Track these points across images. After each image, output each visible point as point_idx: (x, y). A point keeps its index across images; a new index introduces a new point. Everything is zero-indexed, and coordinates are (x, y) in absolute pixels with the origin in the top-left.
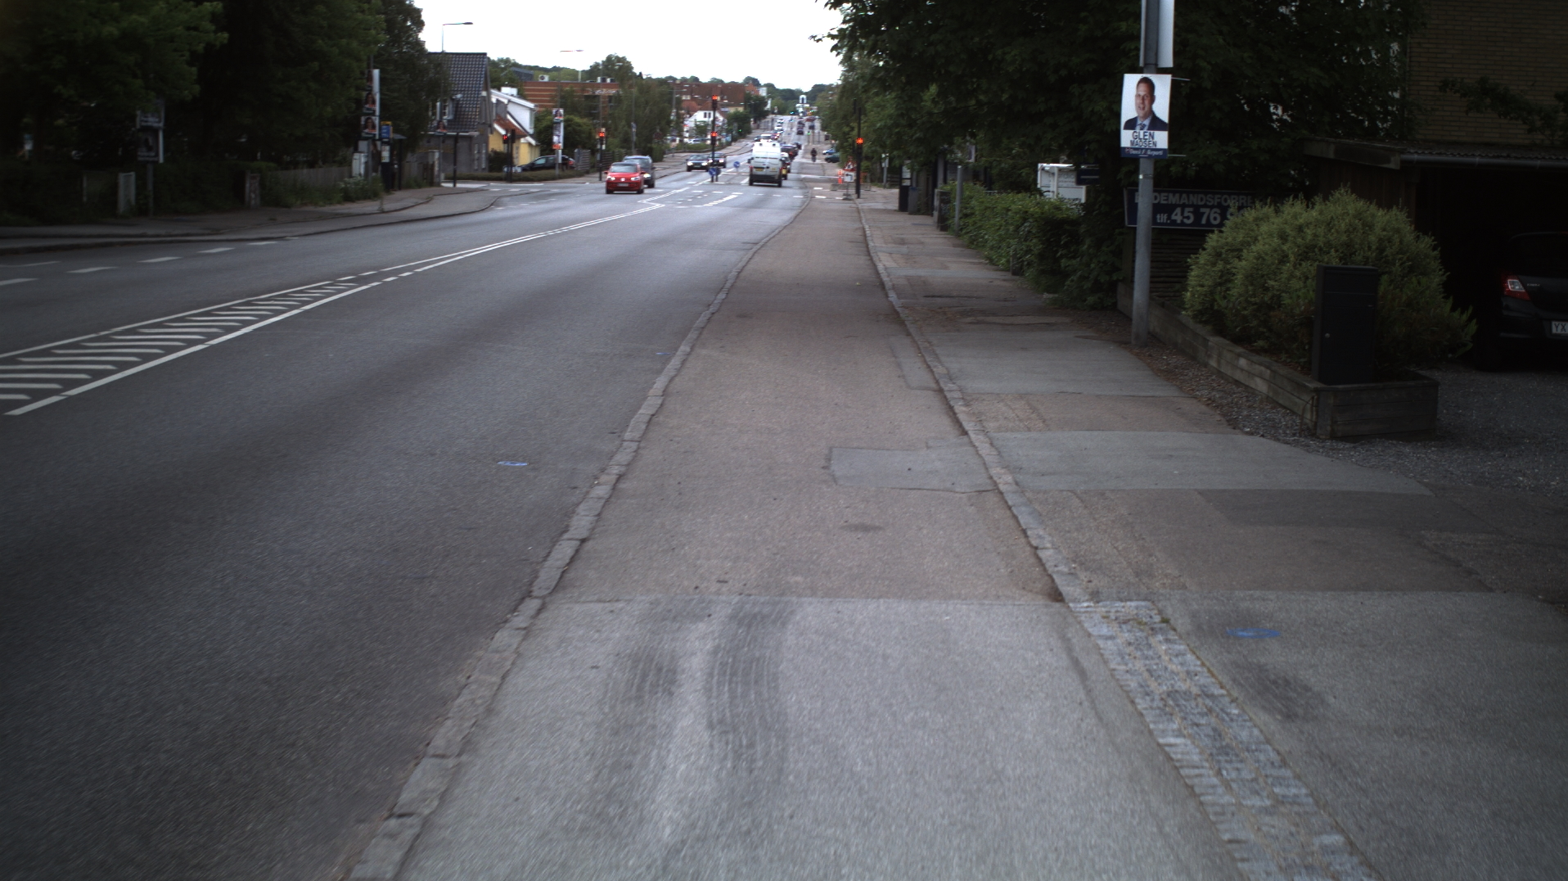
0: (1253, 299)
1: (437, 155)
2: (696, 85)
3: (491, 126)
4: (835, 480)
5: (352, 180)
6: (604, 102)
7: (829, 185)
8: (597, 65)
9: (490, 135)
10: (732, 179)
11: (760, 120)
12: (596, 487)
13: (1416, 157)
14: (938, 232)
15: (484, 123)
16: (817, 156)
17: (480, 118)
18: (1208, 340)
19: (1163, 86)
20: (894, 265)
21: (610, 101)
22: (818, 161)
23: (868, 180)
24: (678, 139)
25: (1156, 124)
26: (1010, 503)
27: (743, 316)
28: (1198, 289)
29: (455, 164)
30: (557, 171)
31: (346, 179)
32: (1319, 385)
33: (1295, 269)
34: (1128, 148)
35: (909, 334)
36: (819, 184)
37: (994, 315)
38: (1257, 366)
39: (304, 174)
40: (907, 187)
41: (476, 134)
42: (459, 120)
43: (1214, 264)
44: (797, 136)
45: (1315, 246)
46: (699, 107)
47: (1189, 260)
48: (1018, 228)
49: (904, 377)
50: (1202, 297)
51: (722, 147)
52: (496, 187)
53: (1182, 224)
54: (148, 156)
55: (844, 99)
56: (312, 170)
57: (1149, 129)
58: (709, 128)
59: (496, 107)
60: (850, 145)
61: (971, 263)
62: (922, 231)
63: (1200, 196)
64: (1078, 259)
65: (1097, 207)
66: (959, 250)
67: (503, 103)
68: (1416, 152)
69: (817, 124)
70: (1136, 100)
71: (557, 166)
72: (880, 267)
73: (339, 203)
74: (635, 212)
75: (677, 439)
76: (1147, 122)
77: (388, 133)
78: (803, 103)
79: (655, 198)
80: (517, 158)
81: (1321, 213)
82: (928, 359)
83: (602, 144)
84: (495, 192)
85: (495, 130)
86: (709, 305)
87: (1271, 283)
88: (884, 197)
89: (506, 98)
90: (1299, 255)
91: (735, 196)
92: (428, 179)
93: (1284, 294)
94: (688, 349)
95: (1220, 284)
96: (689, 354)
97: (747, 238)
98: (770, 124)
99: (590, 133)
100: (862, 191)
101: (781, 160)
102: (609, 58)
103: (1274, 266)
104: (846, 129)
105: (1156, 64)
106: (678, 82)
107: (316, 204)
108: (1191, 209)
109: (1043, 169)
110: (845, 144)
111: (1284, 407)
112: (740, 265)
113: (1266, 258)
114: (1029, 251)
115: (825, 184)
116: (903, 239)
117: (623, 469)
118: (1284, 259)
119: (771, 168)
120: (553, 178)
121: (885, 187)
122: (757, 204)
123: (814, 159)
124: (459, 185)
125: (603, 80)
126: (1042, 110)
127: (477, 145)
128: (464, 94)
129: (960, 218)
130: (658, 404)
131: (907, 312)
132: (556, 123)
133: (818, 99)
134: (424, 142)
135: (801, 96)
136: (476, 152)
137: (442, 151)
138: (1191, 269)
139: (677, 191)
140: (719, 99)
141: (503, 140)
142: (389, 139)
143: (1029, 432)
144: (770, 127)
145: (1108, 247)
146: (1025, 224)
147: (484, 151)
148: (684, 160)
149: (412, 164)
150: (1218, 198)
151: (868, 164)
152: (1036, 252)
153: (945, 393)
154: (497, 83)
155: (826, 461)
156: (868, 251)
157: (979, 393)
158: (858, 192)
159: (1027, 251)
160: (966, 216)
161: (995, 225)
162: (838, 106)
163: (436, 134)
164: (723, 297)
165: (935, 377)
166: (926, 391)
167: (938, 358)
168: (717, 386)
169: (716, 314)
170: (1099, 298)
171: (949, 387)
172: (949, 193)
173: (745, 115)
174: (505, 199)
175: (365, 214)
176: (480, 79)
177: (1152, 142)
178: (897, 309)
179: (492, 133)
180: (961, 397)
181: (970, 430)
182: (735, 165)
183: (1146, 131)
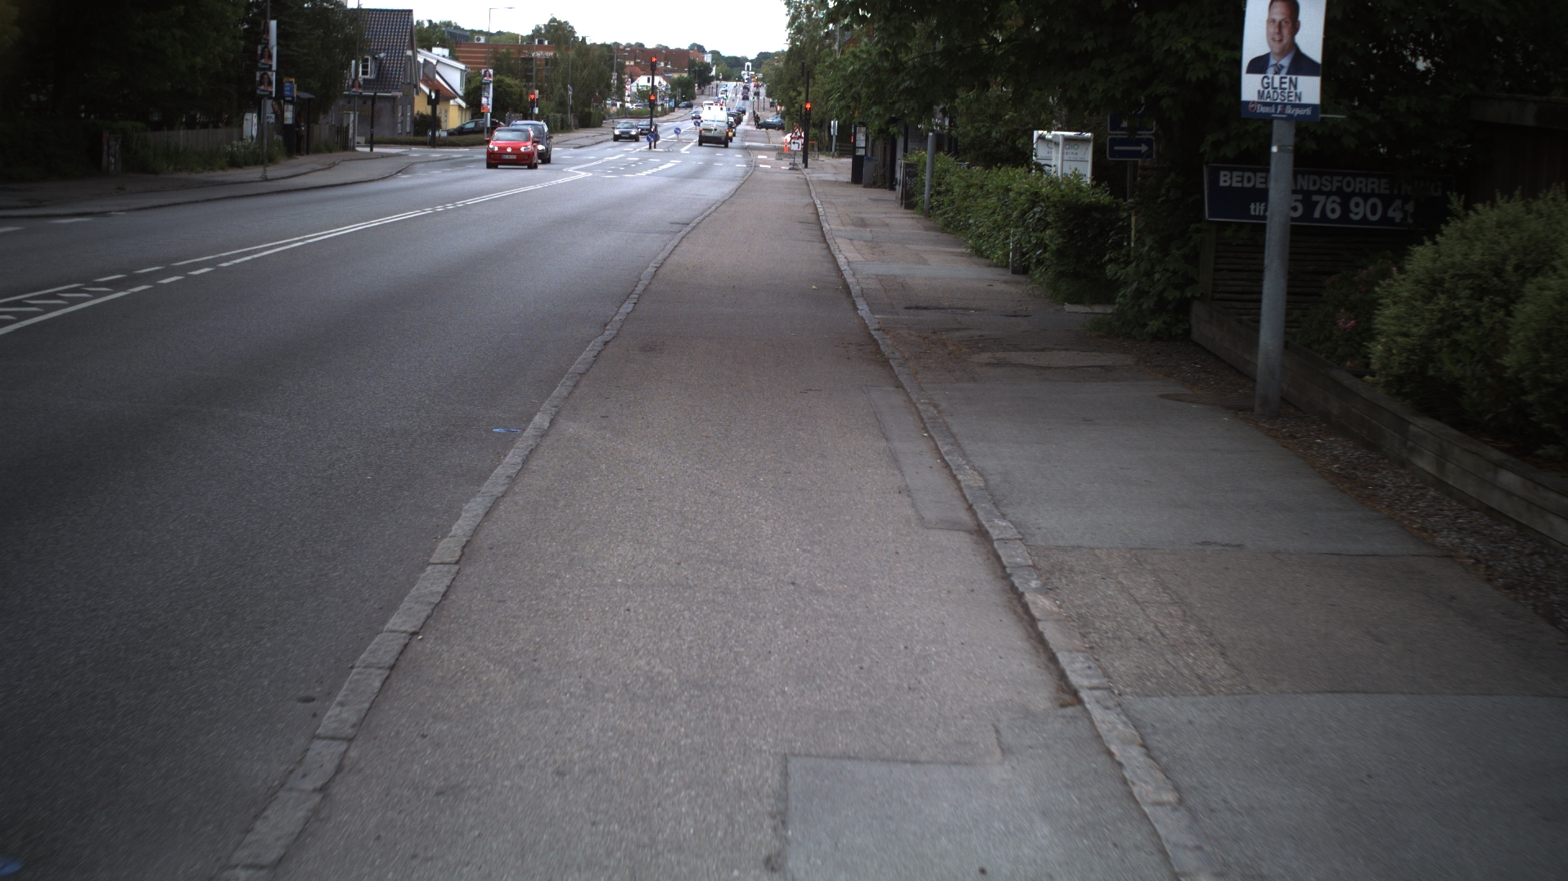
1: (349, 118)
2: (640, 50)
3: (416, 86)
5: (240, 144)
6: (539, 65)
7: (775, 153)
8: (539, 29)
9: (415, 96)
10: (671, 146)
11: (704, 86)
14: (902, 210)
15: (409, 84)
16: (761, 123)
17: (405, 78)
18: (1409, 423)
20: (858, 257)
21: (547, 64)
23: (816, 149)
24: (619, 103)
25: (1301, 65)
27: (648, 348)
28: (1399, 339)
29: (372, 127)
31: (235, 142)
34: (1253, 102)
35: (899, 386)
36: (763, 152)
37: (1017, 348)
39: (181, 137)
40: (862, 157)
41: (399, 94)
42: (383, 78)
43: (1428, 299)
44: (742, 102)
46: (643, 72)
48: (1024, 213)
49: (908, 491)
50: (1405, 355)
51: (665, 113)
52: (416, 152)
55: (791, 63)
56: (190, 131)
57: (1288, 73)
58: (651, 93)
59: (424, 67)
60: (797, 111)
61: (953, 253)
62: (884, 208)
63: (1313, 177)
64: (1134, 265)
65: (1163, 191)
66: (933, 234)
67: (432, 63)
69: (763, 91)
71: (486, 130)
72: (841, 260)
73: (222, 168)
74: (560, 181)
75: (439, 729)
76: (1285, 62)
77: (291, 90)
78: (748, 70)
79: (583, 166)
80: (446, 121)
82: (943, 447)
83: (533, 107)
84: (413, 157)
85: (421, 88)
86: (606, 325)
88: (833, 168)
89: (435, 59)
91: (673, 164)
92: (343, 144)
94: (547, 424)
95: (1439, 333)
96: (542, 436)
97: (676, 217)
98: (715, 90)
99: (521, 95)
100: (809, 160)
101: (727, 123)
102: (552, 23)
104: (793, 94)
106: (621, 47)
107: (192, 170)
109: (1041, 138)
110: (792, 110)
112: (660, 257)
114: (1041, 244)
115: (767, 152)
116: (862, 220)
119: (718, 130)
121: (833, 156)
122: (697, 174)
123: (758, 126)
124: (375, 150)
125: (541, 42)
126: (1090, 49)
127: (400, 106)
128: (388, 53)
129: (932, 196)
130: (438, 593)
131: (889, 342)
132: (485, 84)
133: (763, 66)
134: (341, 102)
135: (747, 64)
136: (400, 115)
137: (357, 113)
138: (1381, 305)
139: (611, 158)
140: (662, 64)
141: (430, 101)
142: (293, 98)
143: (1211, 697)
144: (714, 94)
145: (1179, 249)
146: (1035, 209)
147: (409, 114)
148: (614, 128)
149: (323, 128)
150: (1336, 178)
151: (817, 131)
152: (1053, 247)
153: (996, 545)
154: (426, 43)
155: (775, 829)
156: (824, 236)
157: (1058, 547)
158: (805, 161)
159: (1036, 244)
160: (939, 193)
161: (986, 207)
162: (784, 71)
163: (351, 93)
164: (629, 310)
165: (964, 496)
166: (956, 533)
167: (959, 446)
168: (572, 526)
169: (611, 344)
170: (1164, 323)
171: (998, 528)
172: (916, 165)
173: (689, 81)
174: (419, 166)
175: (242, 182)
176: (405, 39)
177: (1293, 94)
178: (873, 332)
179: (417, 94)
180: (1030, 563)
181: (1082, 687)
182: (676, 132)
183: (1284, 75)
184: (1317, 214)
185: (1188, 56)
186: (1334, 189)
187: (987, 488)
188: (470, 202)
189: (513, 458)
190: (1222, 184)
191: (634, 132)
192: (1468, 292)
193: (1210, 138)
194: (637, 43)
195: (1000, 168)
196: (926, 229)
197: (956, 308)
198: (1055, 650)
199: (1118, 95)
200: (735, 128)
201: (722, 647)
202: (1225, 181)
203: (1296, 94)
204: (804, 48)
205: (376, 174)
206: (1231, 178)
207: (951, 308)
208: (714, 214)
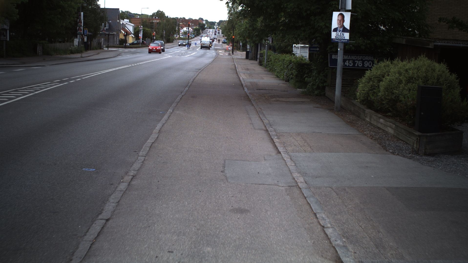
0: (387, 97)
1: (102, 40)
2: (184, 20)
3: (120, 31)
4: (227, 178)
5: (73, 47)
6: (155, 24)
7: (224, 50)
8: (154, 13)
9: (120, 34)
11: (203, 30)
12: (122, 184)
13: (439, 44)
14: (259, 66)
15: (118, 30)
16: (220, 42)
17: (117, 28)
18: (365, 111)
19: (348, 16)
20: (245, 78)
21: (157, 24)
22: (220, 43)
23: (236, 49)
24: (178, 36)
25: (345, 30)
26: (305, 195)
27: (193, 97)
28: (362, 91)
29: (108, 43)
30: (140, 45)
31: (72, 47)
32: (420, 134)
33: (405, 86)
34: (334, 39)
35: (253, 105)
37: (282, 97)
38: (389, 123)
39: (58, 45)
40: (248, 51)
41: (115, 33)
42: (111, 28)
43: (369, 83)
44: (214, 35)
45: (413, 78)
46: (185, 26)
47: (358, 81)
48: (288, 66)
49: (252, 124)
50: (364, 95)
51: (192, 38)
52: (121, 50)
53: (349, 66)
54: (4, 38)
55: (229, 24)
56: (60, 44)
57: (342, 32)
58: (188, 33)
59: (122, 25)
60: (230, 38)
62: (254, 66)
63: (355, 56)
64: (312, 78)
65: (319, 60)
66: (266, 72)
67: (124, 24)
68: (439, 42)
69: (220, 32)
70: (337, 21)
71: (140, 43)
72: (241, 78)
73: (69, 54)
74: (164, 58)
75: (161, 155)
76: (341, 29)
77: (86, 32)
78: (216, 26)
79: (170, 54)
80: (128, 41)
81: (415, 64)
82: (261, 116)
83: (154, 37)
85: (121, 31)
86: (182, 92)
87: (395, 91)
88: (241, 55)
89: (125, 23)
90: (406, 81)
91: (195, 53)
92: (100, 47)
93: (400, 96)
94: (172, 111)
95: (371, 90)
96: (171, 113)
98: (206, 32)
99: (150, 34)
100: (234, 52)
101: (210, 42)
102: (158, 11)
103: (396, 85)
104: (229, 33)
105: (345, 8)
106: (179, 19)
108: (352, 61)
109: (295, 46)
110: (229, 38)
111: (402, 141)
112: (194, 77)
113: (393, 81)
114: (292, 74)
115: (222, 50)
116: (248, 69)
117: (135, 172)
118: (400, 82)
119: (207, 44)
120: (139, 47)
121: (241, 51)
122: (202, 56)
123: (219, 42)
124: (109, 49)
125: (155, 18)
126: (300, 25)
127: (116, 37)
128: (112, 21)
129: (267, 62)
130: (156, 137)
131: (251, 96)
132: (140, 30)
133: (221, 24)
134: (99, 36)
135: (216, 24)
136: (115, 39)
137: (104, 38)
138: (359, 84)
139: (177, 52)
140: (191, 24)
141: (124, 35)
142: (87, 34)
143: (306, 153)
144: (206, 33)
145: (322, 74)
146: (290, 65)
147: (118, 39)
148: (179, 43)
149: (95, 42)
150: (361, 57)
151: (236, 44)
152: (295, 74)
153: (269, 132)
154: (123, 18)
155: (223, 168)
156: (237, 72)
157: (282, 132)
158: (233, 53)
159: (291, 74)
160: (268, 61)
161: (279, 65)
162: (227, 27)
163: (102, 33)
164: (187, 89)
165: (264, 124)
166: (261, 131)
167: (265, 116)
168: (181, 128)
169: (184, 96)
170: (319, 92)
171: (270, 129)
172: (263, 54)
173: (199, 29)
174: (123, 54)
175: (76, 58)
176: (117, 17)
177: (343, 37)
178: (248, 94)
179: (120, 33)
180: (276, 134)
181: (281, 151)
182: (195, 44)
183: (341, 32)
184: (356, 65)
185: (323, 27)
186: (360, 59)
187: (269, 123)
188: (140, 63)
189: (166, 117)
190: (333, 58)
191: (184, 44)
192: (377, 81)
193: (329, 47)
194: (183, 17)
195: (283, 54)
196: (265, 71)
197: (270, 90)
198: (277, 147)
199: (307, 37)
200: (212, 43)
201: (213, 146)
202: (334, 57)
203: (344, 37)
204: (233, 20)
205: (112, 56)
206: (335, 57)
207: (268, 89)
208: (207, 67)
